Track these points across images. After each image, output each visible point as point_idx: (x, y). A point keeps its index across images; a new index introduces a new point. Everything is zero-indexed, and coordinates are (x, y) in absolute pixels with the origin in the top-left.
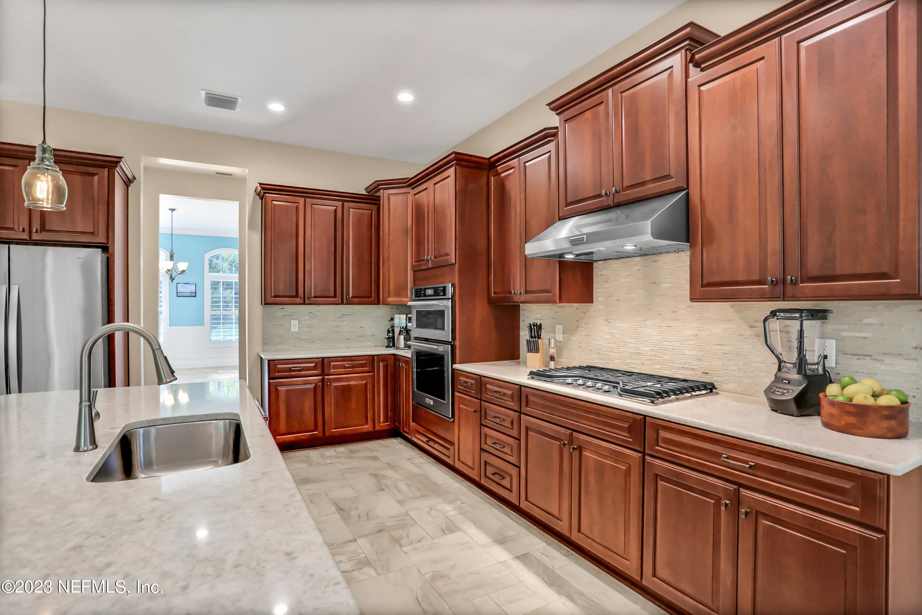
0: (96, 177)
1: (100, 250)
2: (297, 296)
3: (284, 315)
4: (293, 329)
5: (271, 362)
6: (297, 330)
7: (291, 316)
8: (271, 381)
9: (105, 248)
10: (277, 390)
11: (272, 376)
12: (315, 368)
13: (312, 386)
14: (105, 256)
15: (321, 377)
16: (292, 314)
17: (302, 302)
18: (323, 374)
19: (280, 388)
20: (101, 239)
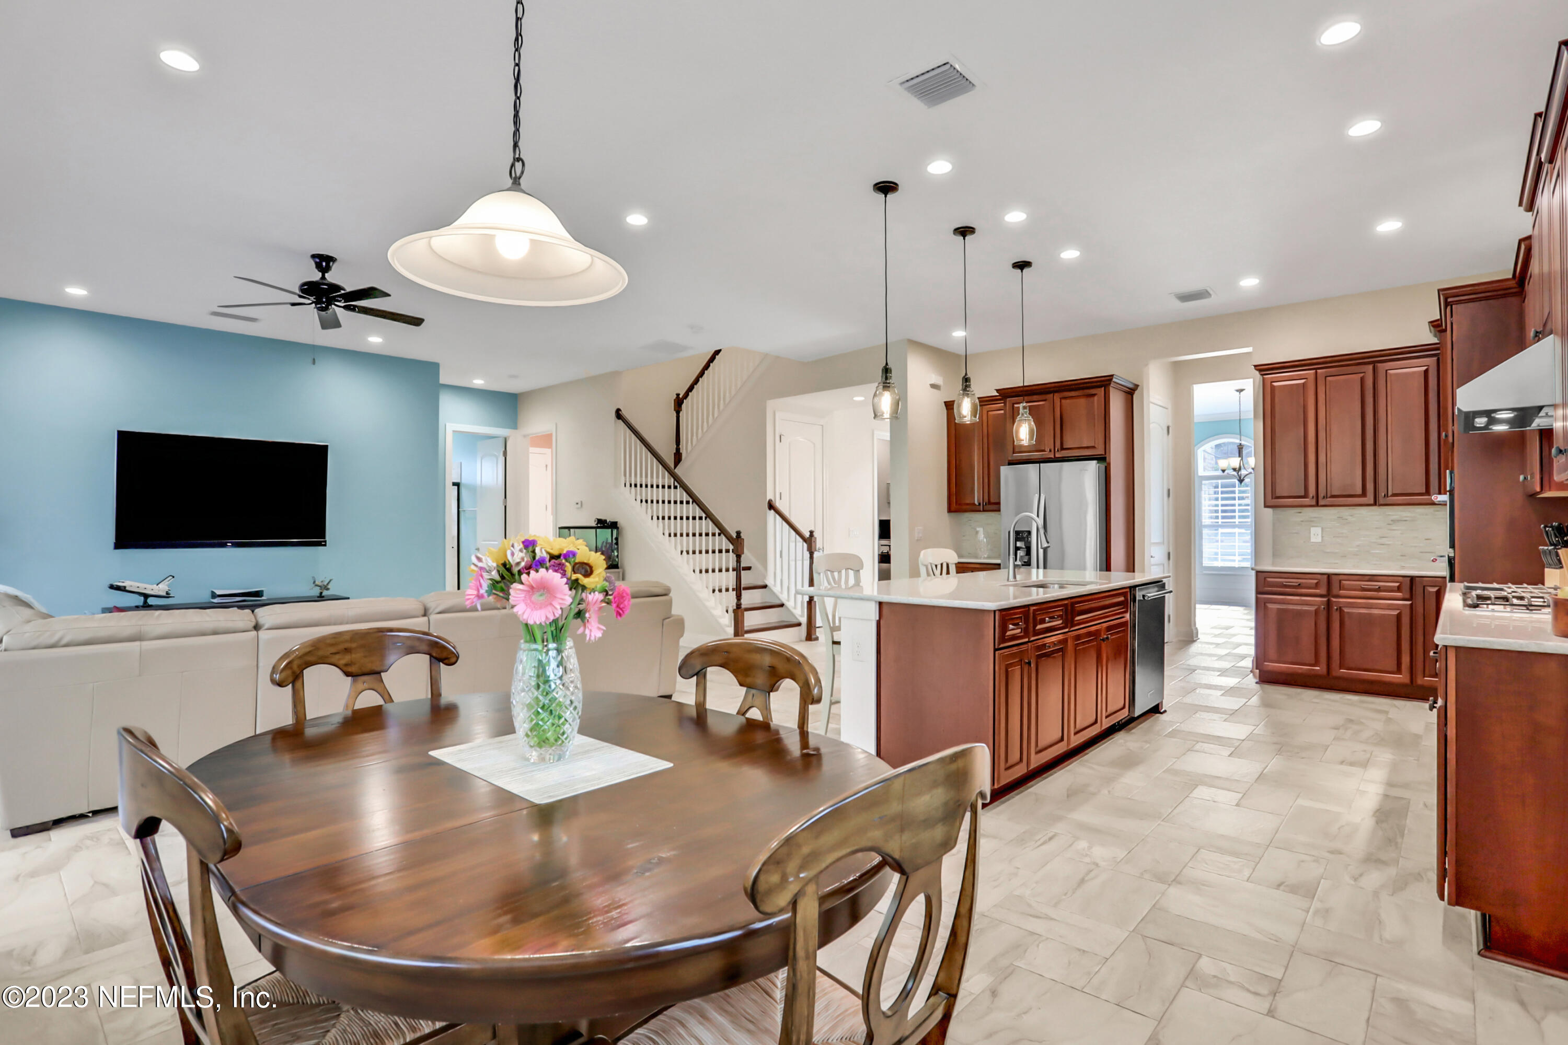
0: (1096, 398)
1: (1095, 462)
2: (1305, 496)
3: (1302, 521)
4: (1313, 540)
5: (1259, 574)
6: (1319, 540)
7: (1311, 522)
8: (1259, 596)
9: (1102, 459)
10: (1266, 607)
11: (1261, 590)
12: (1317, 586)
13: (1313, 608)
14: (1103, 466)
15: (1325, 599)
16: (1312, 519)
17: (1314, 502)
18: (1329, 594)
19: (1270, 606)
20: (1100, 451)
